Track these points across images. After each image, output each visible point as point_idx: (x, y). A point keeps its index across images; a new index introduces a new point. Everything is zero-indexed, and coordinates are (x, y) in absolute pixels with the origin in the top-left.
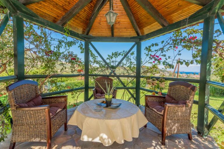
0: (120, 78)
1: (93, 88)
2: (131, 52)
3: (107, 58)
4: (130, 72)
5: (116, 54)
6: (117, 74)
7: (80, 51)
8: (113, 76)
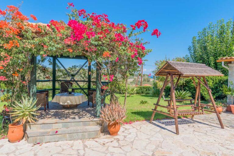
0: (78, 82)
1: (59, 89)
2: (85, 65)
3: (69, 69)
4: (85, 78)
5: (75, 67)
6: (76, 80)
7: (49, 63)
8: (73, 81)
